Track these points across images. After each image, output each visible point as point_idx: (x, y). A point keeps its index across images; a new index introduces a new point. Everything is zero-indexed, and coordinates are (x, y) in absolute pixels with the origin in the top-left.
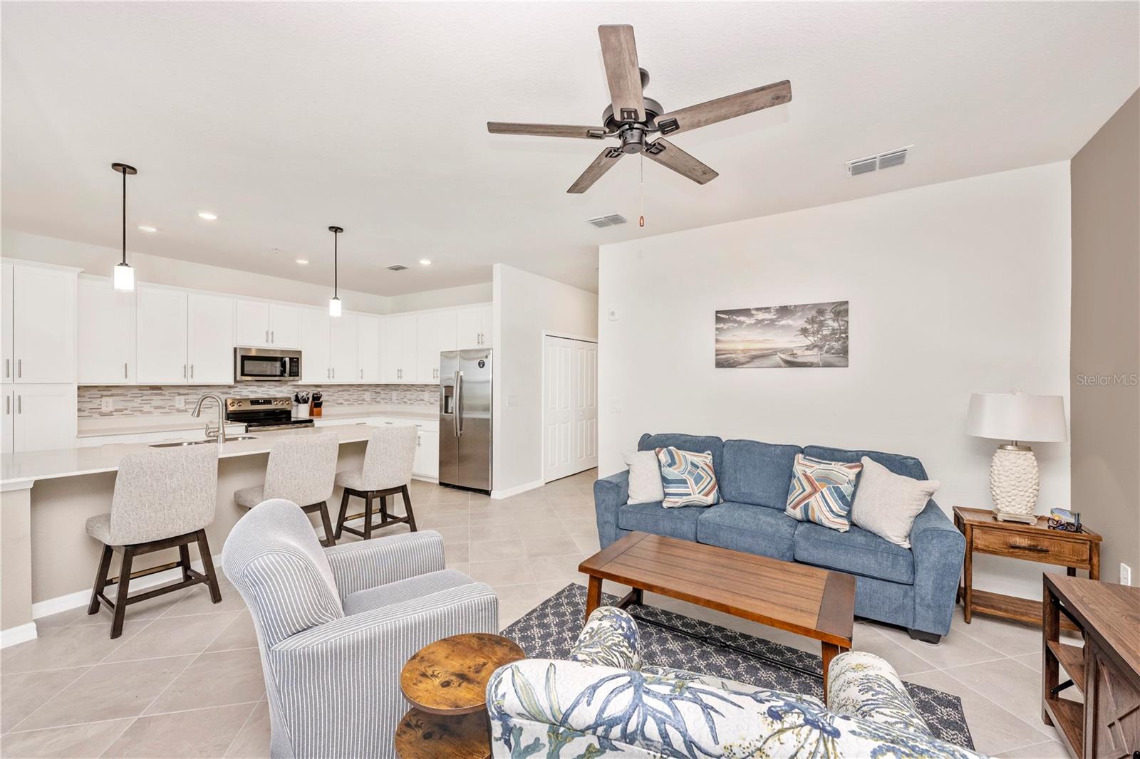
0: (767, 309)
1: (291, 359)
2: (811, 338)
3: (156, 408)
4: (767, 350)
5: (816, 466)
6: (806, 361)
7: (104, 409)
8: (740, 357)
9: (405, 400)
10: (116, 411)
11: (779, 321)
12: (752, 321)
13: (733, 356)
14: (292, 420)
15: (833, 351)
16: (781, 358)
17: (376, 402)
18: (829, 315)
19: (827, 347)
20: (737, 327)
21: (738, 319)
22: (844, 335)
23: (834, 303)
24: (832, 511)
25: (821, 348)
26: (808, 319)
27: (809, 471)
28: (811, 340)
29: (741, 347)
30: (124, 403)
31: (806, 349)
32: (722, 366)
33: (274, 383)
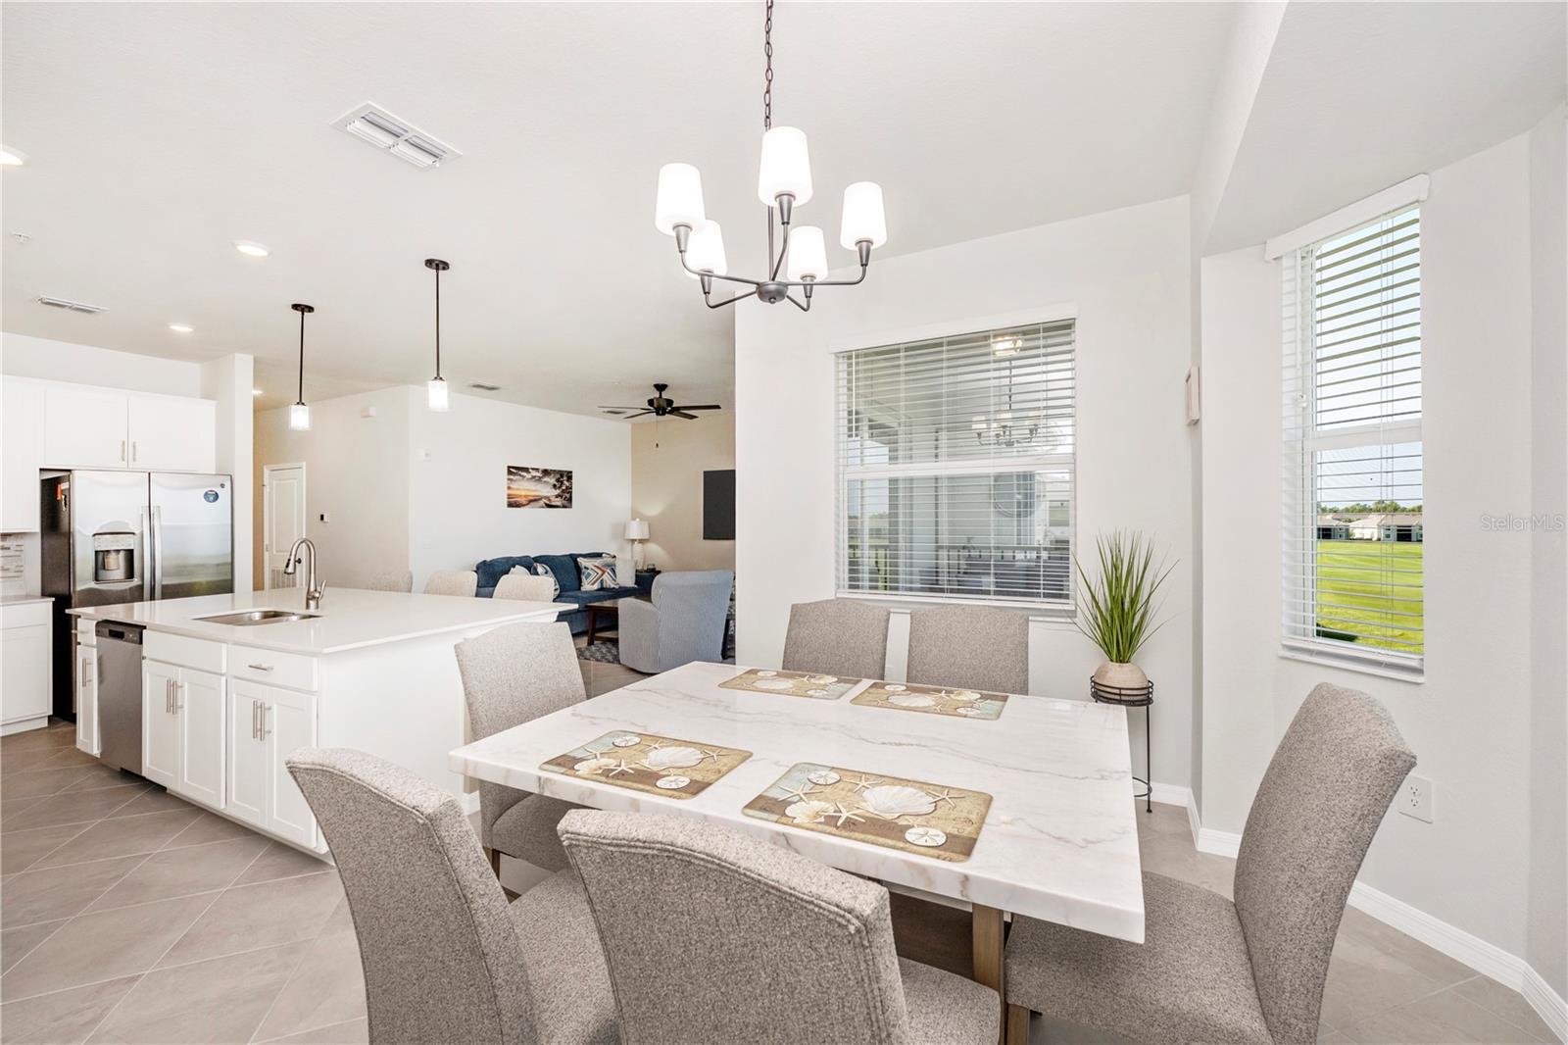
0: (537, 470)
4: (537, 496)
6: (555, 504)
8: (523, 501)
11: (543, 478)
12: (528, 476)
13: (518, 499)
15: (566, 499)
16: (544, 502)
18: (565, 478)
19: (563, 496)
20: (520, 479)
21: (521, 473)
22: (570, 490)
23: (566, 471)
25: (561, 497)
26: (556, 479)
28: (558, 492)
29: (523, 493)
31: (555, 497)
32: (512, 506)
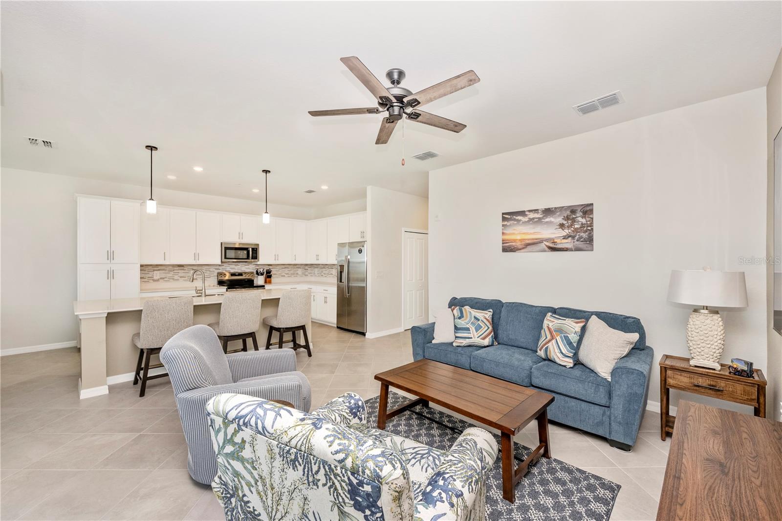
0: (536, 211)
1: (253, 249)
2: (567, 231)
3: (181, 277)
4: (536, 239)
5: (556, 321)
6: (563, 247)
7: (155, 278)
8: (518, 245)
9: (322, 274)
10: (161, 278)
11: (545, 219)
12: (525, 219)
13: (514, 244)
14: (255, 285)
15: (582, 240)
16: (546, 246)
17: (305, 275)
18: (579, 214)
19: (577, 237)
20: (516, 224)
21: (517, 218)
22: (589, 228)
23: (582, 205)
24: (562, 353)
25: (573, 237)
26: (564, 217)
27: (551, 324)
28: (566, 232)
29: (519, 237)
30: (164, 274)
31: (563, 239)
33: (244, 263)
